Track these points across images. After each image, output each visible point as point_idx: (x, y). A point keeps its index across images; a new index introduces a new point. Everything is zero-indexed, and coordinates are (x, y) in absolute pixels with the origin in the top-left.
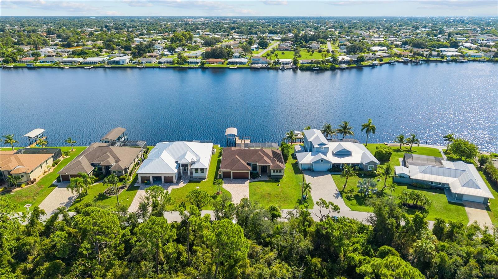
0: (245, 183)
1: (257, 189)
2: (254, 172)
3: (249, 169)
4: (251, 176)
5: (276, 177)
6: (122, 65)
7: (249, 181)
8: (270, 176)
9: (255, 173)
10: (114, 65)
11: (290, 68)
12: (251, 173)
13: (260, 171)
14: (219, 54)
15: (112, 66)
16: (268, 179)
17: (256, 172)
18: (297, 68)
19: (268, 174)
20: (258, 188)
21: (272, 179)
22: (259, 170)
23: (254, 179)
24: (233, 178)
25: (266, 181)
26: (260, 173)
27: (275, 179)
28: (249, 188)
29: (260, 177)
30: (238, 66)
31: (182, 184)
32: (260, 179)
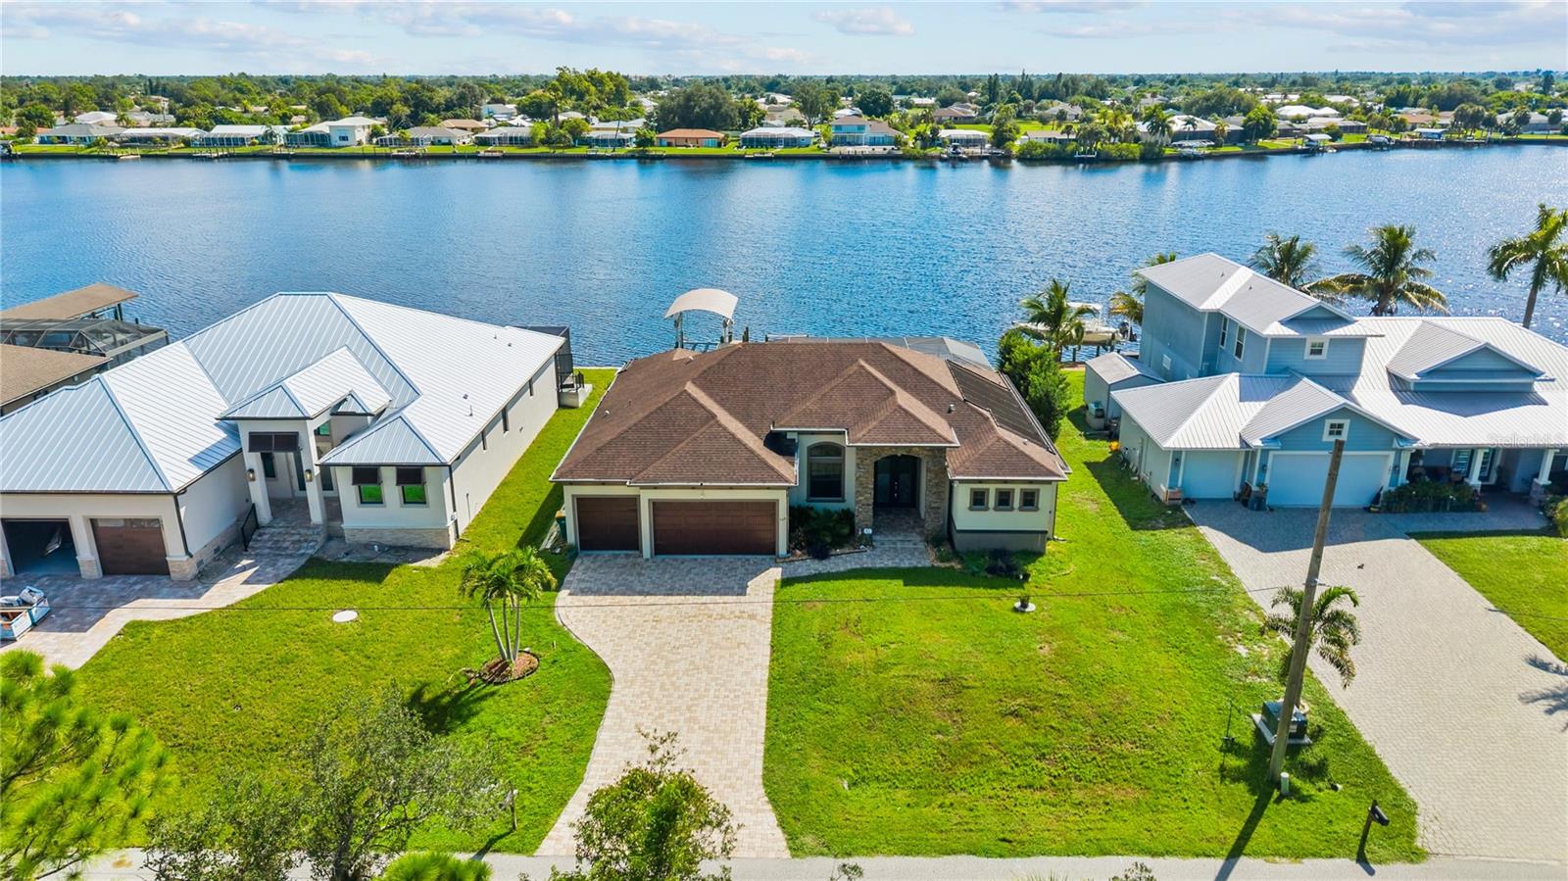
0: (742, 591)
1: (838, 636)
2: (821, 505)
3: (781, 478)
4: (800, 532)
5: (996, 543)
6: (340, 147)
7: (775, 573)
8: (944, 537)
9: (828, 514)
10: (307, 150)
11: (981, 158)
12: (797, 515)
13: (869, 496)
14: (706, 111)
15: (298, 151)
16: (928, 559)
17: (835, 506)
18: (1008, 157)
19: (931, 524)
20: (853, 626)
21: (956, 555)
22: (856, 489)
23: (821, 554)
24: (659, 549)
25: (913, 576)
26: (864, 514)
27: (986, 562)
28: (777, 625)
29: (869, 541)
30: (779, 150)
31: (232, 590)
32: (865, 559)
